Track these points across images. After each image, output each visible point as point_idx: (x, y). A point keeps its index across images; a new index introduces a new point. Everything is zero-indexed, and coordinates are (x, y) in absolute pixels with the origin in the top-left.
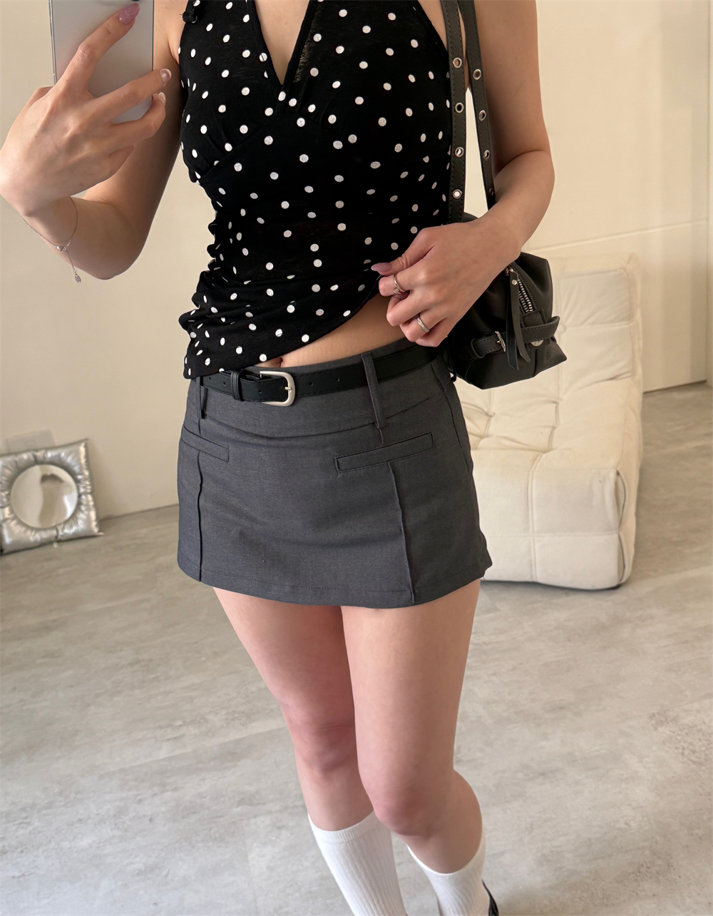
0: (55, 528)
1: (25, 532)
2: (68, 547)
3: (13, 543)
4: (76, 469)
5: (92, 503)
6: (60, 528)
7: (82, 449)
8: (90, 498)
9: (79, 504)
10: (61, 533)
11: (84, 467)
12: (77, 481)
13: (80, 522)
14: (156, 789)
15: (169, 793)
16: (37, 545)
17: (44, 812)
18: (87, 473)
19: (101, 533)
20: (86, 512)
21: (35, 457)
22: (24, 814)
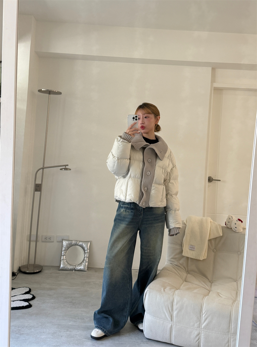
0: (75, 266)
1: (67, 264)
2: (77, 272)
3: (63, 267)
4: (86, 249)
5: (87, 261)
6: (76, 266)
7: (89, 244)
8: (87, 259)
9: (84, 260)
10: (76, 268)
11: (88, 249)
12: (85, 253)
13: (82, 265)
14: (65, 330)
15: (68, 332)
16: (69, 269)
17: (35, 328)
18: (88, 251)
19: (87, 271)
20: (85, 263)
21: (76, 243)
22: (31, 328)
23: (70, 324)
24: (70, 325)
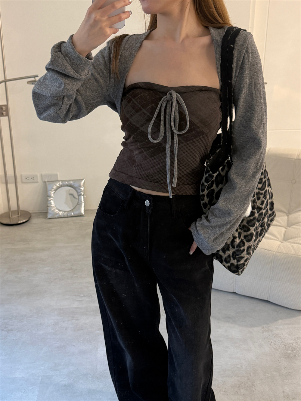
15: (74, 321)
19: (85, 215)
23: (74, 306)
24: (75, 308)
